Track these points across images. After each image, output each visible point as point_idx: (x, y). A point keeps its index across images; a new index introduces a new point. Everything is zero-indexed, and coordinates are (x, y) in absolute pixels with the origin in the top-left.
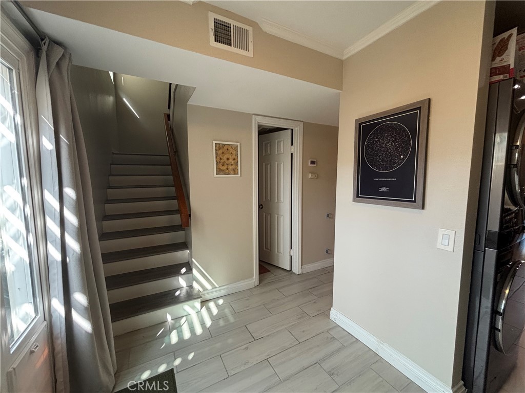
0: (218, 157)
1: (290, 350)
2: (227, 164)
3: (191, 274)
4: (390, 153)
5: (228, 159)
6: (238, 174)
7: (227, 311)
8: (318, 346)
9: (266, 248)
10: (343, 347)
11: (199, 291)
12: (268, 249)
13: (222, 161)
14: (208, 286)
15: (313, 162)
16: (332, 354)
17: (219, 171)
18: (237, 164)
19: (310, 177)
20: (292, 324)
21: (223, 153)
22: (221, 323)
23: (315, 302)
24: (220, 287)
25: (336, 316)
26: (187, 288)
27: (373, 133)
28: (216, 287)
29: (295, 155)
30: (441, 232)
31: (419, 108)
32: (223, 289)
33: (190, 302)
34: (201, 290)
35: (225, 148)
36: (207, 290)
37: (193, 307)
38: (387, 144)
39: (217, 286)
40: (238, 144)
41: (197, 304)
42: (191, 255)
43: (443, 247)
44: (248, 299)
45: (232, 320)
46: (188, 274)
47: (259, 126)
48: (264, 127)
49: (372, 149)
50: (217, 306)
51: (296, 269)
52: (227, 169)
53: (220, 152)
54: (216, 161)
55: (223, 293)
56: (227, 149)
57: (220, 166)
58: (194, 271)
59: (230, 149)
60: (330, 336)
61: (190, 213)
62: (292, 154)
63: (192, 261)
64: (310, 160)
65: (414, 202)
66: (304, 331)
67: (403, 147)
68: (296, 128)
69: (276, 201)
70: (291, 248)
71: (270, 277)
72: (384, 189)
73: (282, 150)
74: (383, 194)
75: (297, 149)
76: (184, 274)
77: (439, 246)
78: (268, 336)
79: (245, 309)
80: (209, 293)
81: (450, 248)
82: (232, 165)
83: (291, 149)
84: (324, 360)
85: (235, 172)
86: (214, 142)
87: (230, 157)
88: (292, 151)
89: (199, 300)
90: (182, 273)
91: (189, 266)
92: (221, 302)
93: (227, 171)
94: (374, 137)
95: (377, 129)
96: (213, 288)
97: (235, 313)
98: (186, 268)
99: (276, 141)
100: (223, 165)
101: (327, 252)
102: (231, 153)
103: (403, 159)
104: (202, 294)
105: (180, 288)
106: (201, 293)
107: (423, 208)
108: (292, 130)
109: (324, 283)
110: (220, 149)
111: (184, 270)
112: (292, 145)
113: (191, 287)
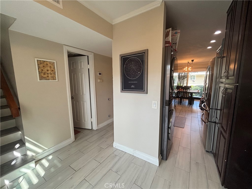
0: (40, 69)
1: (96, 169)
2: (48, 74)
3: (25, 147)
4: (135, 71)
5: (48, 70)
6: (56, 80)
7: (56, 162)
8: (110, 161)
9: (77, 120)
10: (121, 158)
11: (33, 156)
12: (78, 120)
13: (43, 72)
14: (39, 151)
15: (100, 74)
16: (116, 163)
17: (41, 78)
18: (55, 73)
19: (99, 81)
20: (95, 156)
21: (44, 66)
22: (52, 170)
23: (106, 141)
24: (49, 149)
25: (116, 145)
26: (22, 157)
27: (127, 62)
28: (46, 150)
29: (90, 69)
30: (153, 102)
31: (144, 53)
32: (52, 149)
33: (26, 166)
34: (34, 154)
35: (45, 63)
36: (39, 153)
37: (29, 168)
38: (133, 67)
39: (46, 148)
40: (55, 61)
41: (32, 165)
42: (23, 134)
43: (154, 108)
44: (69, 150)
45: (59, 165)
46: (22, 147)
47: (68, 52)
48: (71, 53)
49: (127, 69)
50: (48, 161)
51: (95, 128)
52: (48, 77)
53: (41, 66)
54: (39, 71)
55: (51, 152)
56: (47, 64)
57: (42, 75)
58: (27, 144)
59: (48, 63)
60: (114, 155)
61: (20, 106)
62: (89, 69)
63: (24, 138)
64: (98, 73)
65: (144, 91)
66: (102, 157)
67: (139, 69)
68: (90, 56)
69: (81, 94)
70: (92, 118)
71: (80, 135)
72: (133, 86)
73: (83, 67)
74: (133, 88)
75: (91, 67)
76: (18, 148)
77: (153, 108)
78: (84, 166)
79: (68, 156)
80: (41, 154)
81: (156, 108)
82: (51, 74)
83: (88, 67)
84: (113, 167)
85: (54, 78)
86: (36, 59)
87: (49, 69)
88: (89, 67)
89: (34, 162)
90: (16, 148)
91: (22, 142)
92: (50, 157)
93: (48, 78)
94: (128, 63)
95: (129, 60)
96: (44, 151)
97: (61, 161)
98: (20, 144)
99: (79, 62)
100: (44, 74)
101: (109, 116)
102: (50, 67)
103: (139, 74)
104: (36, 157)
105: (16, 158)
106: (34, 157)
107: (147, 94)
108: (88, 56)
109: (109, 131)
110: (41, 64)
111: (17, 146)
112: (88, 64)
113: (25, 155)
